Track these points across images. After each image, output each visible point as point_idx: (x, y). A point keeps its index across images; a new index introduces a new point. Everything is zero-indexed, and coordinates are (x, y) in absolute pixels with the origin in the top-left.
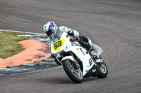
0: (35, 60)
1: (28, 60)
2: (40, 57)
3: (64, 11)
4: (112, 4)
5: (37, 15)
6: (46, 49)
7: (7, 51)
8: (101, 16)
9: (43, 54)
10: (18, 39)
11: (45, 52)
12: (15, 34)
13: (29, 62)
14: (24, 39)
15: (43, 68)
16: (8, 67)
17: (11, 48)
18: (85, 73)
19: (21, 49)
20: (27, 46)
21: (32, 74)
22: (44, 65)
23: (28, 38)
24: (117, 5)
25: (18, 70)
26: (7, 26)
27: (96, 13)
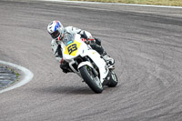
4: (44, 15)
8: (30, 30)
18: (102, 81)
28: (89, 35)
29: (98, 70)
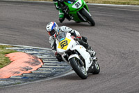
0: (22, 72)
1: (16, 73)
2: (27, 70)
5: (24, 28)
6: (33, 62)
9: (30, 66)
10: (6, 51)
11: (32, 64)
12: (3, 47)
13: (16, 75)
14: (12, 52)
15: (30, 81)
18: (87, 69)
19: (8, 61)
20: (14, 58)
21: (20, 86)
22: (32, 78)
23: (15, 51)
24: (103, 16)
25: (6, 83)
28: (77, 33)
29: (84, 61)
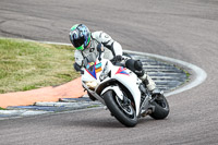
3: (147, 13)
7: (58, 75)
8: (204, 21)
16: (60, 101)
17: (65, 70)
25: (76, 105)
26: (59, 36)
27: (197, 16)
